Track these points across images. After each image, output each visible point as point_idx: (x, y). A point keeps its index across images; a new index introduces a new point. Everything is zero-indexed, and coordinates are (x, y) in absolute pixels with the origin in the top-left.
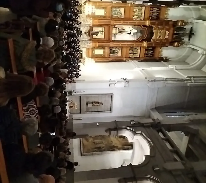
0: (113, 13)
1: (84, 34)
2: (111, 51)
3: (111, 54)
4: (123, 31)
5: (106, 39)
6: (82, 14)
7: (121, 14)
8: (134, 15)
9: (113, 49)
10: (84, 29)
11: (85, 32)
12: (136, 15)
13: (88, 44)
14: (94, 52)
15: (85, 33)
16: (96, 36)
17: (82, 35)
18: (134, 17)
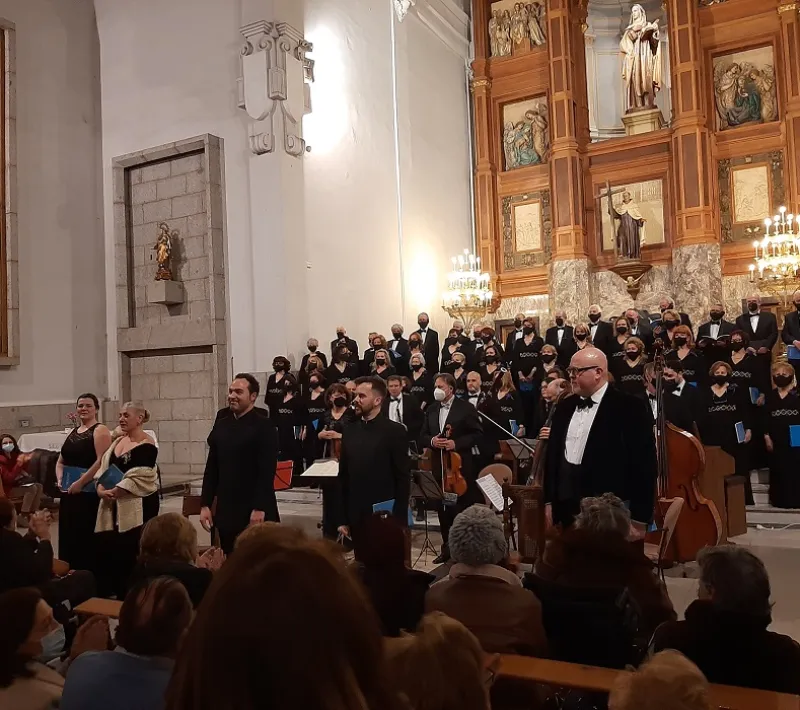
0: (524, 156)
1: (640, 296)
2: (741, 116)
3: (765, 112)
4: (641, 82)
5: (665, 167)
6: (541, 318)
7: (530, 116)
8: (527, 47)
9: (729, 104)
10: (616, 303)
11: (629, 292)
12: (529, 32)
13: (692, 267)
14: (752, 227)
15: (634, 292)
16: (642, 231)
17: (645, 312)
18: (538, 42)
